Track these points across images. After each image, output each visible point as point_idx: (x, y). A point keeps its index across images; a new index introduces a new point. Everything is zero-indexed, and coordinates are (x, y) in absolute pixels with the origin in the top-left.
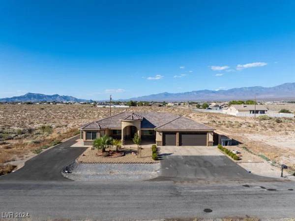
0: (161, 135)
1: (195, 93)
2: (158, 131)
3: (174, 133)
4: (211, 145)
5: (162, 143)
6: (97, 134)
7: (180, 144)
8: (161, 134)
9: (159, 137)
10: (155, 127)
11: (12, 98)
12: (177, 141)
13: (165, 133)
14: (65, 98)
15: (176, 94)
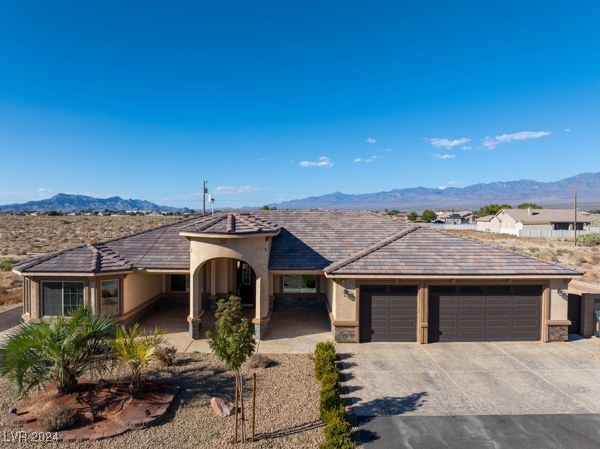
0: (351, 297)
1: (398, 195)
2: (339, 281)
3: (408, 289)
4: (559, 340)
5: (356, 331)
6: (85, 290)
7: (434, 336)
8: (355, 292)
9: (343, 307)
10: (328, 263)
11: (25, 205)
12: (421, 322)
13: (369, 291)
14: (134, 203)
15: (359, 196)
